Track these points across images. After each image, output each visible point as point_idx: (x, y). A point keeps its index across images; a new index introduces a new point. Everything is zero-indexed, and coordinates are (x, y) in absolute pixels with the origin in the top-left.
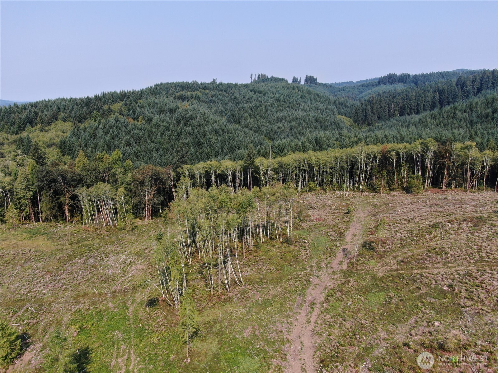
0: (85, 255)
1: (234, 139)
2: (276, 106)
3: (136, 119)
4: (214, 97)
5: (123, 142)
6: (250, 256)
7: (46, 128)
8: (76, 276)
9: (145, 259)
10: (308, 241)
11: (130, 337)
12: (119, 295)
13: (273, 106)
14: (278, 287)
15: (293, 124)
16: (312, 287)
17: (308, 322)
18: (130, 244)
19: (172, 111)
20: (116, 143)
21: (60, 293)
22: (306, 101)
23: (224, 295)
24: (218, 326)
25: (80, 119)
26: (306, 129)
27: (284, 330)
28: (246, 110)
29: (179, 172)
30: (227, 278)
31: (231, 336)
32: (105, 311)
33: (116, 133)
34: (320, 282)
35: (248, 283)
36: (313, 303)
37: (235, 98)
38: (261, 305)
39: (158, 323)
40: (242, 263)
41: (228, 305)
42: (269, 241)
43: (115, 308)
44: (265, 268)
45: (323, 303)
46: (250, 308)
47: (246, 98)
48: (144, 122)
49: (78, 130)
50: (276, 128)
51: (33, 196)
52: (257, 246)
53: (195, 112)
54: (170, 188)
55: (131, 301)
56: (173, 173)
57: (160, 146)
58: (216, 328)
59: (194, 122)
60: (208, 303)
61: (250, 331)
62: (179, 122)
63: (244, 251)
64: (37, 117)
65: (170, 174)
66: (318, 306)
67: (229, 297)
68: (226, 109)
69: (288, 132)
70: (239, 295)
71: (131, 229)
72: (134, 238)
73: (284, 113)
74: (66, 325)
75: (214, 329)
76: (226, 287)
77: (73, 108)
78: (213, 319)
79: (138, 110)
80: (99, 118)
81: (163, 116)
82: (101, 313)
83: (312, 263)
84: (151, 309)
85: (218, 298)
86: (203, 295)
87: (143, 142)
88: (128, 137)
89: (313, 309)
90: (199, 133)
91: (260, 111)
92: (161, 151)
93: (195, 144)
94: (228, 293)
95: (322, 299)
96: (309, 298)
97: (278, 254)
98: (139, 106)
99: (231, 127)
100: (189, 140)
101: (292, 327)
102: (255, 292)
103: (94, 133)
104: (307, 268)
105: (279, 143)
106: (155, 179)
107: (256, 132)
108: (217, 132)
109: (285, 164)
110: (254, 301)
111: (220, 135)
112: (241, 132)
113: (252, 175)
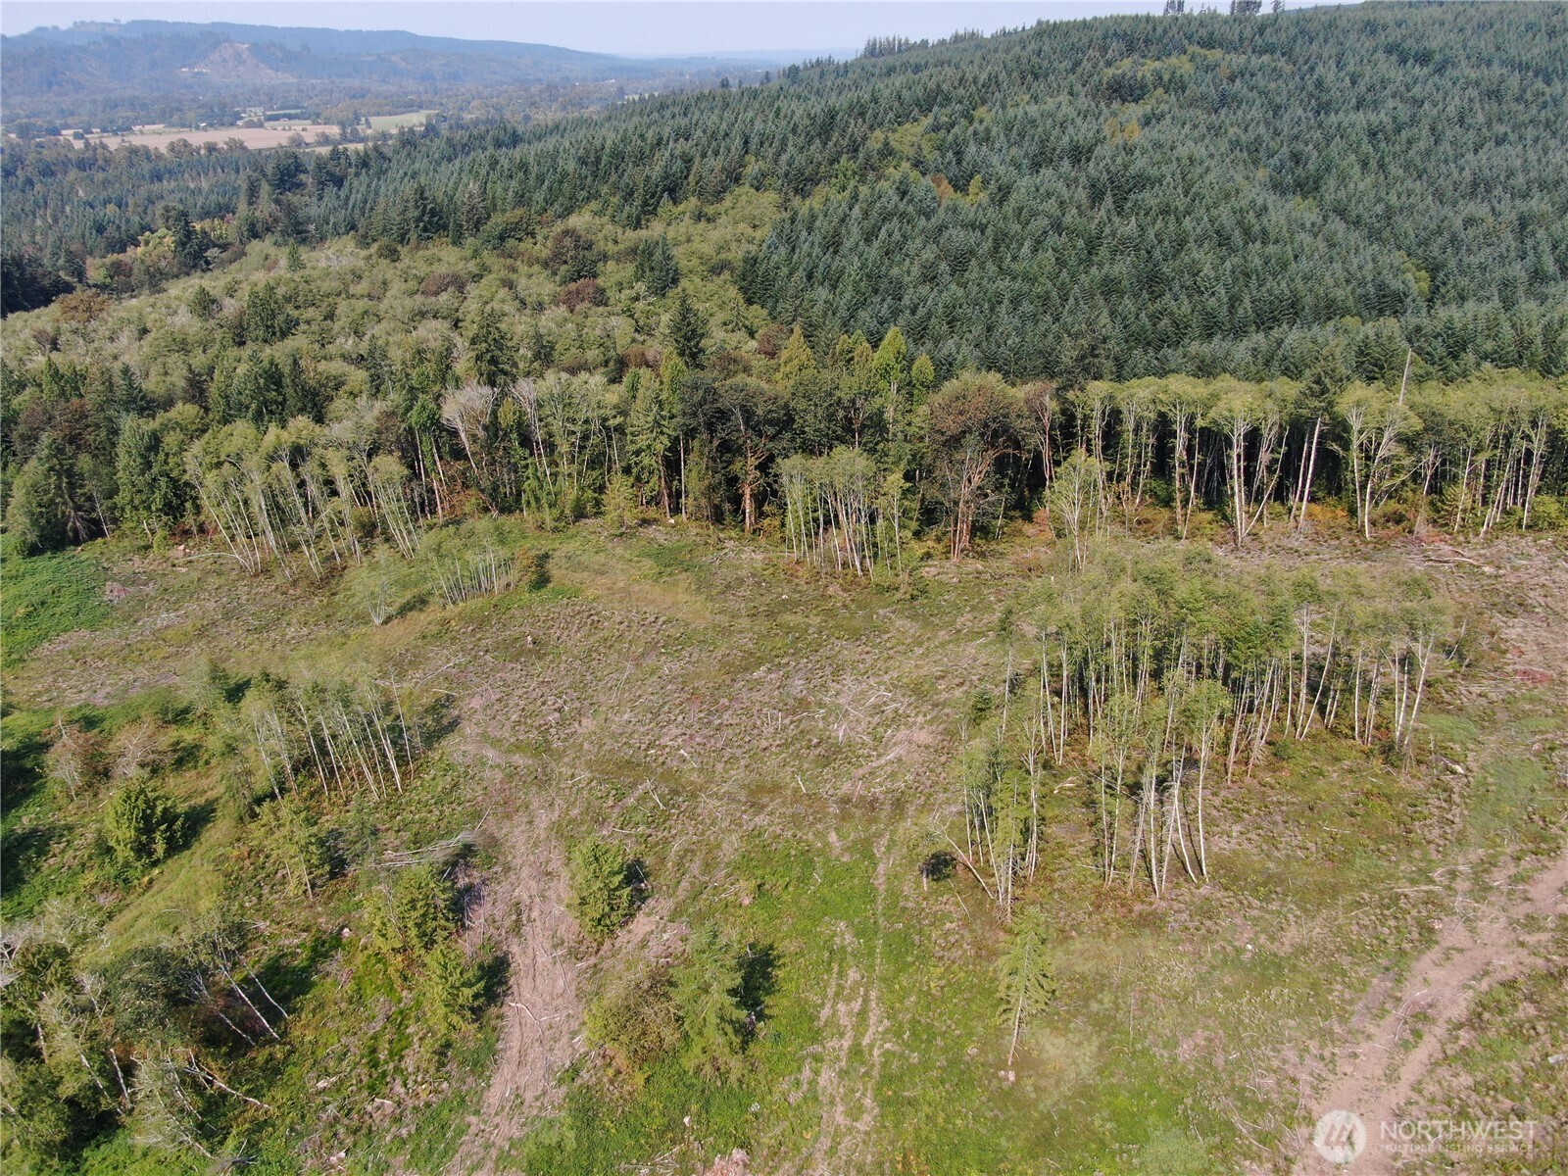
0: (784, 661)
1: (1284, 266)
2: (1481, 118)
3: (960, 185)
4: (1238, 81)
5: (916, 270)
6: (1248, 779)
7: (710, 210)
8: (759, 722)
9: (934, 713)
10: (1468, 769)
11: (871, 953)
12: (858, 812)
13: (1469, 121)
14: (1319, 920)
15: (1538, 203)
16: (1435, 953)
17: (1391, 1076)
18: (901, 648)
19: (1079, 154)
20: (895, 271)
21: (720, 767)
23: (1143, 902)
24: (1106, 1000)
25: (802, 183)
27: (1303, 1076)
28: (1353, 137)
29: (1073, 403)
30: (1161, 842)
31: (1139, 1046)
32: (820, 853)
33: (897, 236)
34: (1468, 943)
35: (1223, 881)
36: (1422, 1016)
37: (1319, 84)
38: (1250, 970)
39: (946, 934)
40: (1217, 802)
41: (1147, 941)
42: (1326, 735)
43: (844, 850)
44: (1291, 838)
45: (1460, 1026)
46: (1214, 968)
48: (984, 197)
49: (793, 222)
50: (1459, 223)
51: (669, 449)
52: (1278, 752)
53: (1158, 156)
54: (1038, 454)
55: (884, 841)
56: (1052, 406)
57: (1026, 288)
58: (1101, 1002)
59: (1149, 198)
60: (1090, 915)
61: (1196, 1045)
62: (1096, 196)
63: (1232, 756)
64: (689, 170)
65: (1044, 408)
66: (1440, 1030)
67: (1154, 913)
68: (1277, 133)
70: (1185, 916)
71: (908, 596)
72: (912, 628)
74: (728, 865)
75: (1094, 1006)
76: (1151, 877)
77: (784, 141)
78: (1097, 973)
79: (972, 148)
80: (852, 183)
81: (1047, 172)
82: (810, 855)
83: (1461, 859)
84: (935, 884)
85: (1123, 906)
86: (1081, 883)
87: (973, 274)
88: (928, 255)
89: (1418, 1034)
90: (1160, 241)
91: (1409, 142)
92: (1026, 307)
93: (1139, 282)
94: (1155, 899)
95: (1459, 1010)
96: (1416, 993)
97: (1346, 795)
98: (975, 133)
99: (1286, 212)
100: (1122, 268)
101: (1331, 1077)
102: (1238, 921)
103: (837, 234)
104: (1435, 876)
106: (995, 432)
107: (1374, 236)
108: (1223, 240)
109: (1451, 424)
110: (1229, 949)
111: (1233, 250)
112: (1315, 236)
113: (1318, 443)
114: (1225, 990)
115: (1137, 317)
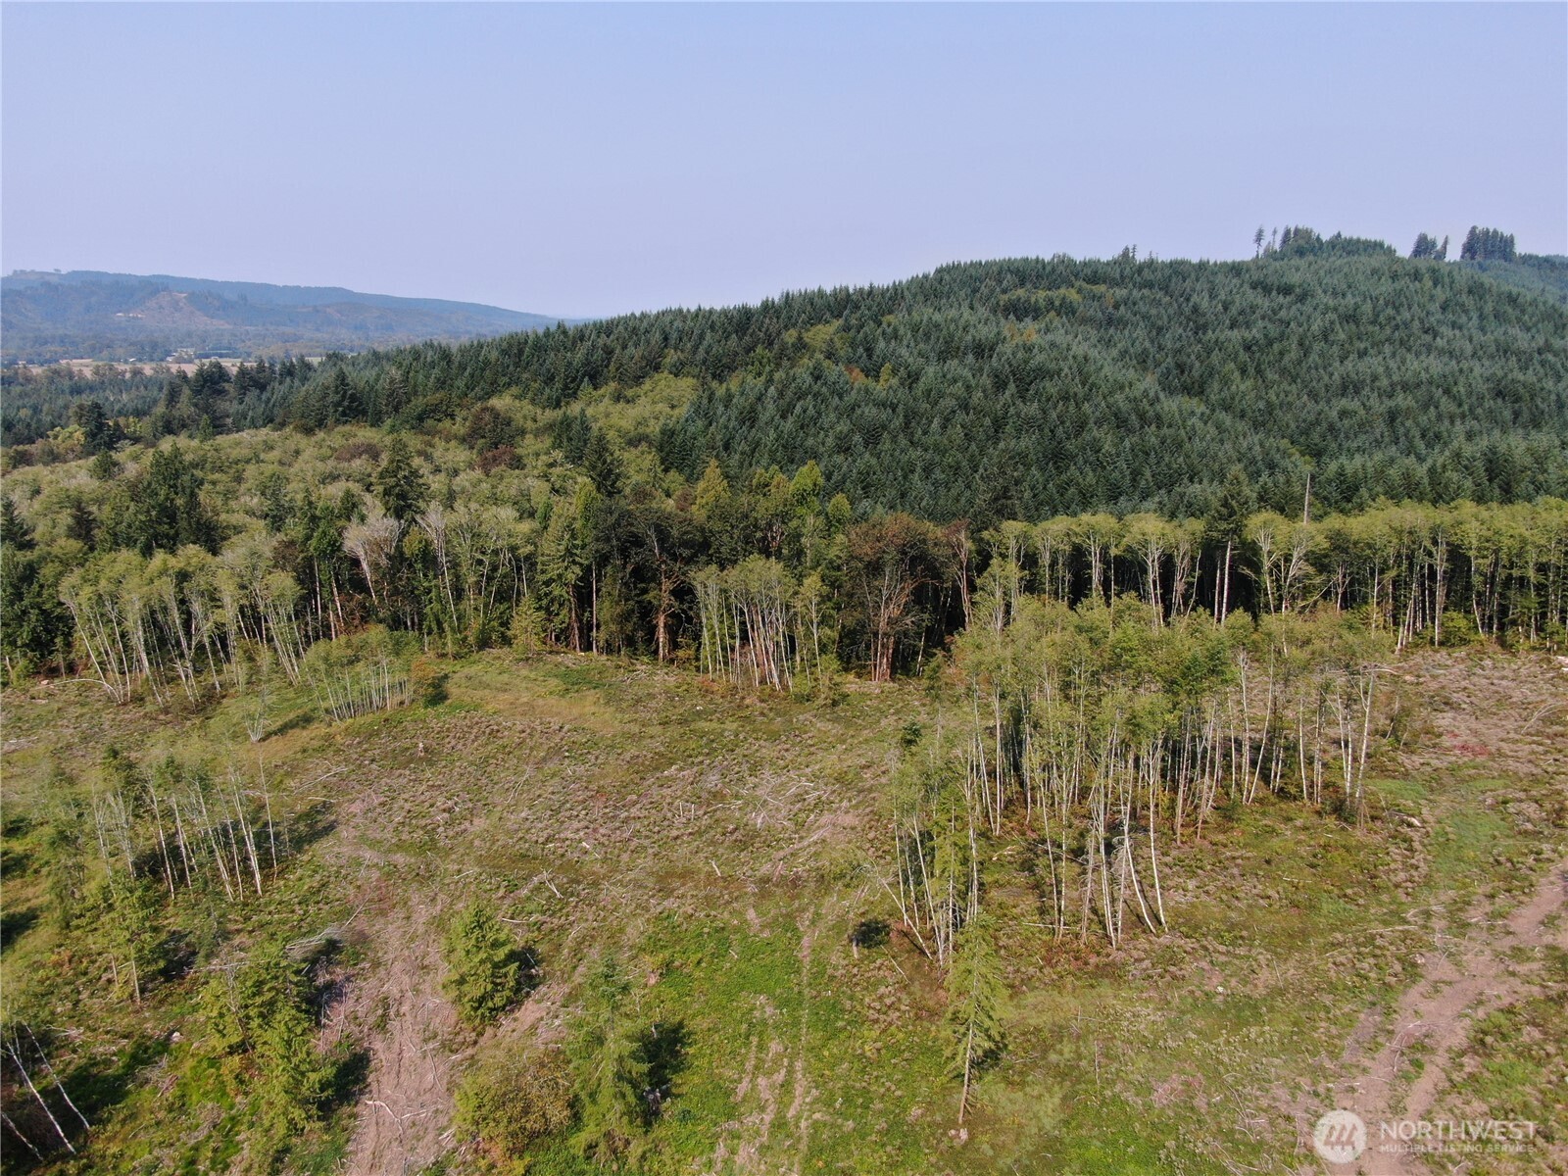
0: (696, 761)
2: (1342, 336)
3: (873, 372)
4: (1122, 308)
5: (830, 441)
6: (1198, 840)
7: (630, 393)
8: (669, 815)
9: (860, 798)
10: (1424, 821)
11: (796, 1023)
12: (779, 891)
13: (1331, 337)
14: (1292, 963)
15: (1402, 400)
16: (1422, 986)
17: (1397, 1108)
18: (824, 745)
19: (982, 350)
20: (810, 441)
21: (625, 857)
22: (1464, 319)
23: (1098, 954)
24: (1066, 1050)
25: (720, 369)
26: (1452, 422)
27: (1298, 1114)
28: (1230, 349)
29: (988, 543)
30: (1113, 900)
31: (1108, 1093)
32: (737, 929)
33: (811, 411)
34: (1456, 976)
35: (1183, 929)
36: (1418, 1050)
38: (1223, 1012)
39: (881, 998)
40: (1167, 859)
41: (1105, 988)
42: (1273, 799)
43: (763, 927)
44: (1249, 888)
45: (1463, 1053)
46: (1183, 1012)
47: (1234, 311)
48: (895, 381)
49: (710, 401)
50: (1334, 414)
51: (581, 579)
52: (1227, 813)
53: (1055, 354)
54: (957, 591)
55: (809, 915)
56: (968, 545)
57: (937, 459)
58: (1061, 1053)
59: (1051, 387)
60: (1041, 969)
61: (1173, 1090)
62: (1000, 385)
63: (1179, 820)
64: (609, 360)
65: (960, 546)
66: (1442, 1059)
67: (1112, 964)
69: (1378, 432)
70: (1147, 963)
71: (829, 701)
72: (837, 729)
73: (1373, 364)
74: (631, 948)
75: (1053, 1057)
76: (1105, 929)
77: (702, 337)
78: (1054, 1024)
79: (882, 344)
80: (768, 369)
81: (952, 364)
82: (726, 934)
83: (1432, 901)
84: (866, 952)
85: (1076, 959)
86: (1028, 940)
87: (886, 445)
88: (843, 427)
89: (1418, 1065)
91: (1282, 354)
92: (938, 474)
93: (1045, 457)
94: (1112, 950)
95: (1459, 1037)
96: (1408, 1025)
97: (1303, 850)
98: (884, 333)
99: (1170, 405)
102: (1204, 964)
103: (753, 410)
104: (1409, 916)
105: (1342, 467)
106: (913, 559)
107: (1257, 426)
108: (1120, 422)
110: (1198, 993)
113: (1230, 567)
114: (1199, 1032)
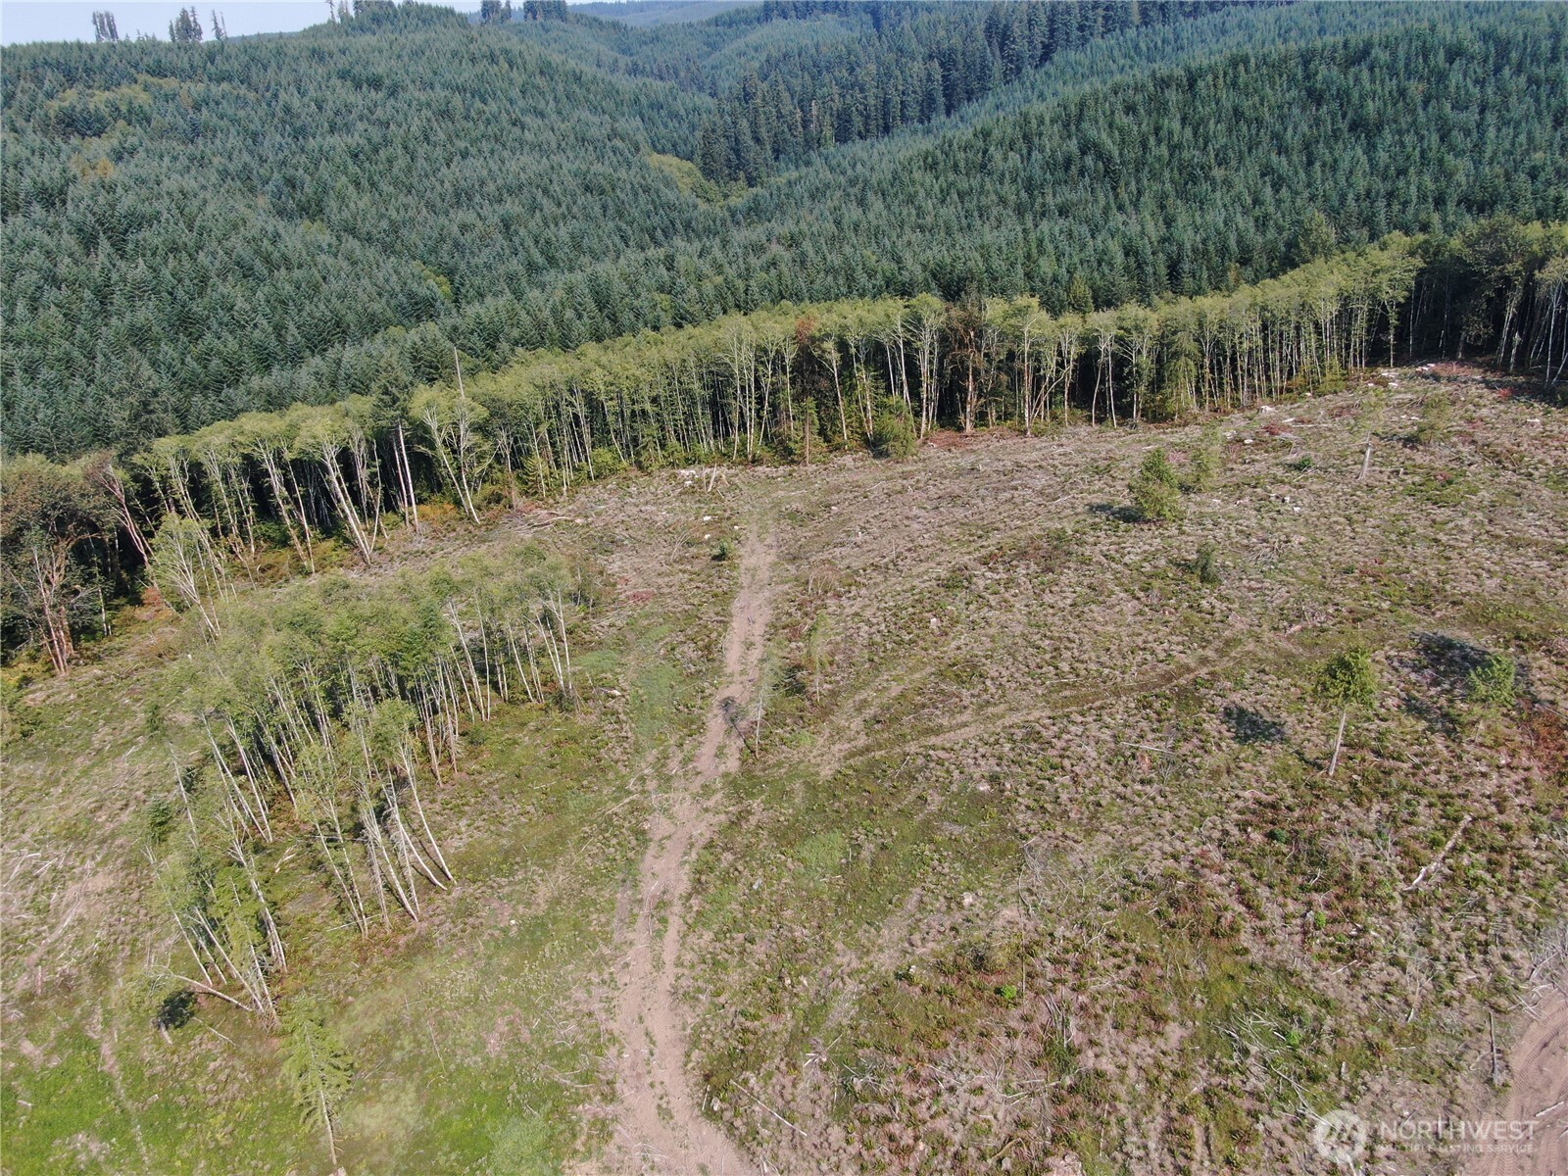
1: (316, 288)
2: (442, 136)
4: (204, 110)
6: (456, 775)
10: (623, 690)
11: (131, 1147)
12: (50, 1003)
13: (433, 138)
14: (559, 869)
15: (512, 207)
16: (652, 849)
17: (658, 965)
18: (32, 796)
19: (50, 197)
23: (405, 933)
24: (406, 1043)
27: (596, 1006)
28: (338, 160)
29: (143, 467)
30: (400, 868)
31: (452, 1067)
34: (671, 829)
35: (469, 876)
36: (662, 904)
37: (287, 110)
38: (521, 941)
39: (214, 1075)
40: (437, 807)
41: (422, 966)
42: (507, 708)
43: (49, 1054)
44: (511, 809)
45: (689, 896)
46: (490, 957)
50: (455, 230)
52: (472, 736)
54: (124, 534)
55: (98, 1017)
56: (120, 475)
57: (38, 352)
58: (402, 1048)
60: (359, 972)
61: (502, 1034)
62: (88, 242)
63: (435, 761)
65: (111, 481)
66: (677, 908)
67: (420, 938)
68: (263, 160)
69: (498, 245)
70: (448, 925)
72: (41, 769)
73: (473, 169)
75: (397, 1055)
76: (403, 906)
78: (388, 1023)
81: (17, 223)
83: (643, 765)
84: (179, 1032)
85: (387, 947)
86: (338, 947)
89: (664, 921)
90: (180, 281)
92: (45, 373)
93: (172, 326)
94: (415, 924)
95: (684, 886)
96: (651, 888)
97: (541, 752)
99: (297, 236)
100: (145, 313)
101: (616, 993)
102: (495, 904)
104: (630, 787)
105: (478, 316)
106: (59, 519)
107: (388, 249)
109: (510, 406)
110: (497, 933)
111: (261, 280)
112: (336, 256)
113: (407, 449)
114: (507, 971)
115: (183, 363)
